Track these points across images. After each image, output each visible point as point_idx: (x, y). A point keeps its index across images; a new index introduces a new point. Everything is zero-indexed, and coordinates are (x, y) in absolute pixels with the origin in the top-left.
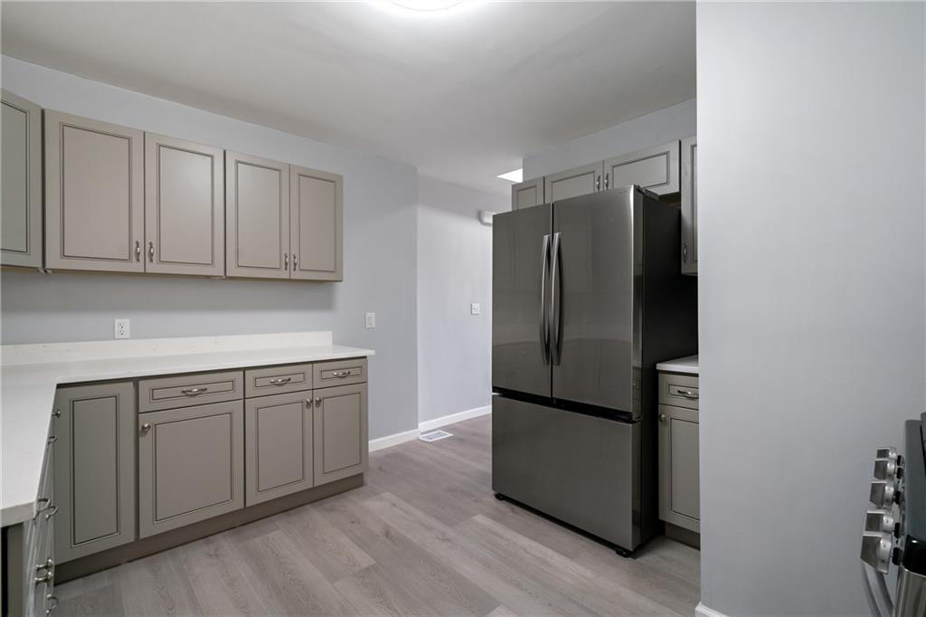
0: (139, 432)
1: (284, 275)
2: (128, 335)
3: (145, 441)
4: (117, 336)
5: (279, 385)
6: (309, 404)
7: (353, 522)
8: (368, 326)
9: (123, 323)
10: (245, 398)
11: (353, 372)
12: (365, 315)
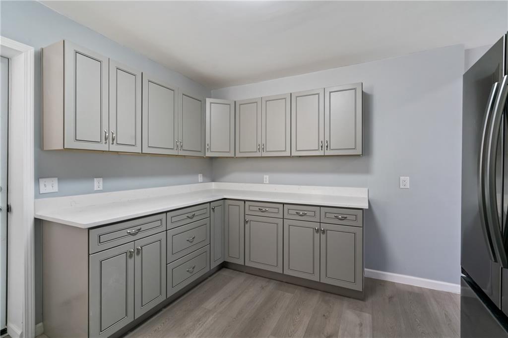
0: (246, 222)
1: (321, 153)
2: (268, 182)
3: (247, 226)
4: (265, 182)
5: (301, 215)
6: (317, 231)
7: (324, 316)
8: (401, 187)
9: (266, 177)
10: (283, 218)
11: (349, 217)
12: (400, 178)
